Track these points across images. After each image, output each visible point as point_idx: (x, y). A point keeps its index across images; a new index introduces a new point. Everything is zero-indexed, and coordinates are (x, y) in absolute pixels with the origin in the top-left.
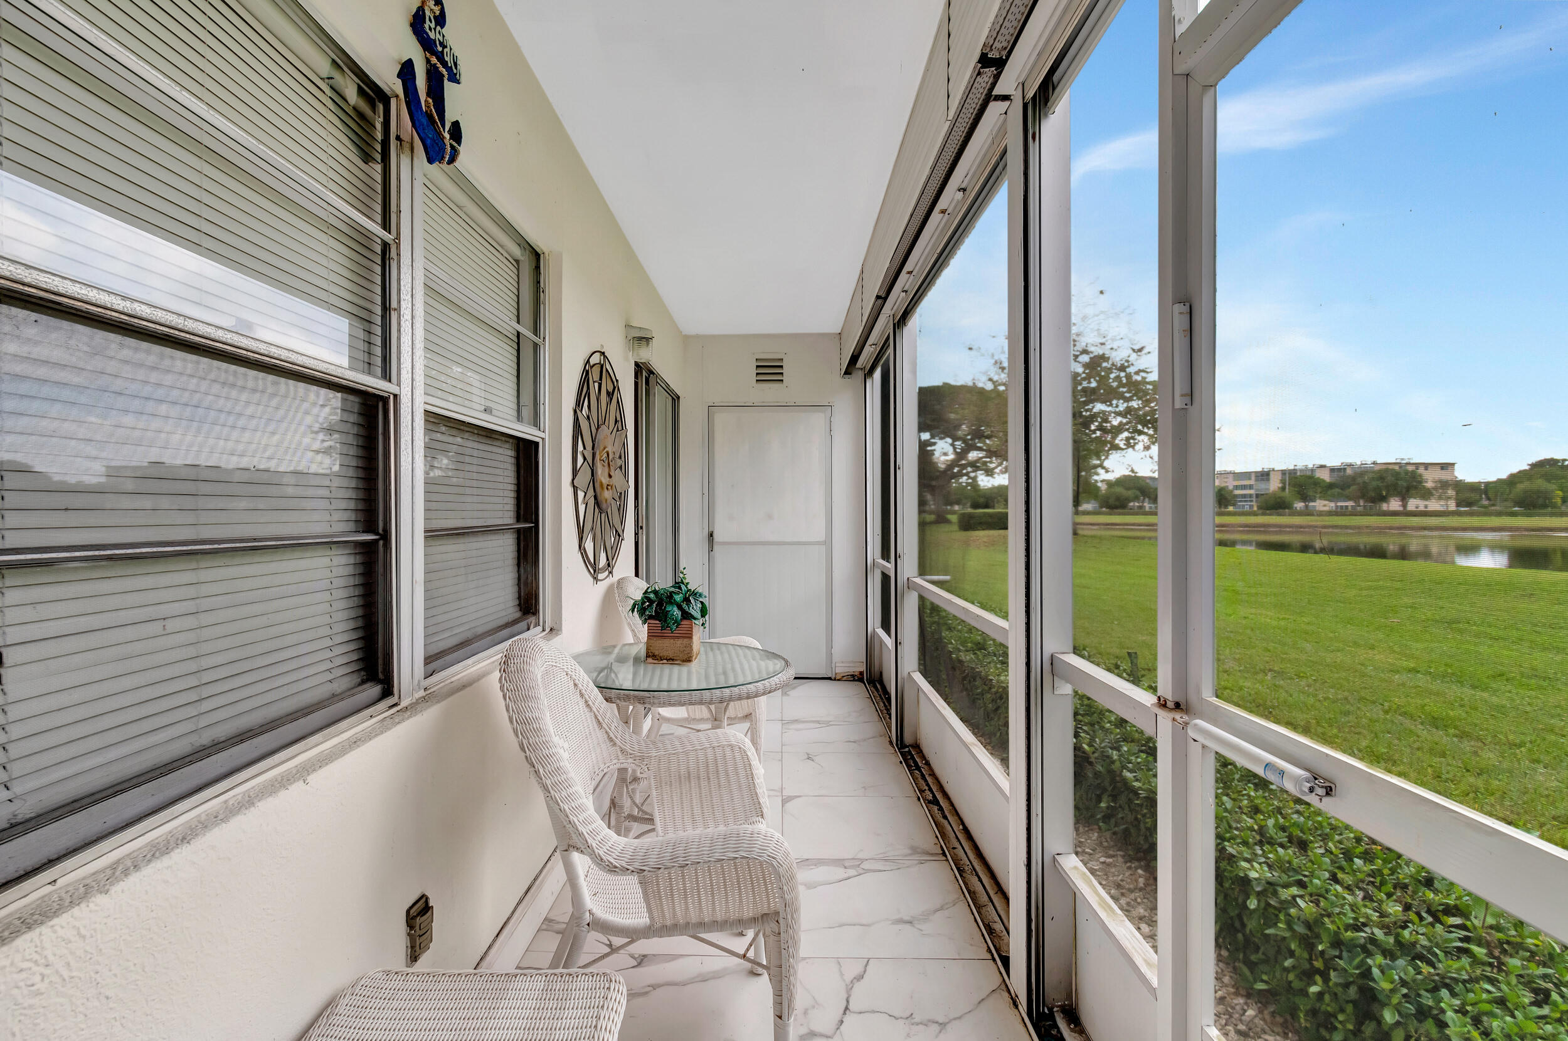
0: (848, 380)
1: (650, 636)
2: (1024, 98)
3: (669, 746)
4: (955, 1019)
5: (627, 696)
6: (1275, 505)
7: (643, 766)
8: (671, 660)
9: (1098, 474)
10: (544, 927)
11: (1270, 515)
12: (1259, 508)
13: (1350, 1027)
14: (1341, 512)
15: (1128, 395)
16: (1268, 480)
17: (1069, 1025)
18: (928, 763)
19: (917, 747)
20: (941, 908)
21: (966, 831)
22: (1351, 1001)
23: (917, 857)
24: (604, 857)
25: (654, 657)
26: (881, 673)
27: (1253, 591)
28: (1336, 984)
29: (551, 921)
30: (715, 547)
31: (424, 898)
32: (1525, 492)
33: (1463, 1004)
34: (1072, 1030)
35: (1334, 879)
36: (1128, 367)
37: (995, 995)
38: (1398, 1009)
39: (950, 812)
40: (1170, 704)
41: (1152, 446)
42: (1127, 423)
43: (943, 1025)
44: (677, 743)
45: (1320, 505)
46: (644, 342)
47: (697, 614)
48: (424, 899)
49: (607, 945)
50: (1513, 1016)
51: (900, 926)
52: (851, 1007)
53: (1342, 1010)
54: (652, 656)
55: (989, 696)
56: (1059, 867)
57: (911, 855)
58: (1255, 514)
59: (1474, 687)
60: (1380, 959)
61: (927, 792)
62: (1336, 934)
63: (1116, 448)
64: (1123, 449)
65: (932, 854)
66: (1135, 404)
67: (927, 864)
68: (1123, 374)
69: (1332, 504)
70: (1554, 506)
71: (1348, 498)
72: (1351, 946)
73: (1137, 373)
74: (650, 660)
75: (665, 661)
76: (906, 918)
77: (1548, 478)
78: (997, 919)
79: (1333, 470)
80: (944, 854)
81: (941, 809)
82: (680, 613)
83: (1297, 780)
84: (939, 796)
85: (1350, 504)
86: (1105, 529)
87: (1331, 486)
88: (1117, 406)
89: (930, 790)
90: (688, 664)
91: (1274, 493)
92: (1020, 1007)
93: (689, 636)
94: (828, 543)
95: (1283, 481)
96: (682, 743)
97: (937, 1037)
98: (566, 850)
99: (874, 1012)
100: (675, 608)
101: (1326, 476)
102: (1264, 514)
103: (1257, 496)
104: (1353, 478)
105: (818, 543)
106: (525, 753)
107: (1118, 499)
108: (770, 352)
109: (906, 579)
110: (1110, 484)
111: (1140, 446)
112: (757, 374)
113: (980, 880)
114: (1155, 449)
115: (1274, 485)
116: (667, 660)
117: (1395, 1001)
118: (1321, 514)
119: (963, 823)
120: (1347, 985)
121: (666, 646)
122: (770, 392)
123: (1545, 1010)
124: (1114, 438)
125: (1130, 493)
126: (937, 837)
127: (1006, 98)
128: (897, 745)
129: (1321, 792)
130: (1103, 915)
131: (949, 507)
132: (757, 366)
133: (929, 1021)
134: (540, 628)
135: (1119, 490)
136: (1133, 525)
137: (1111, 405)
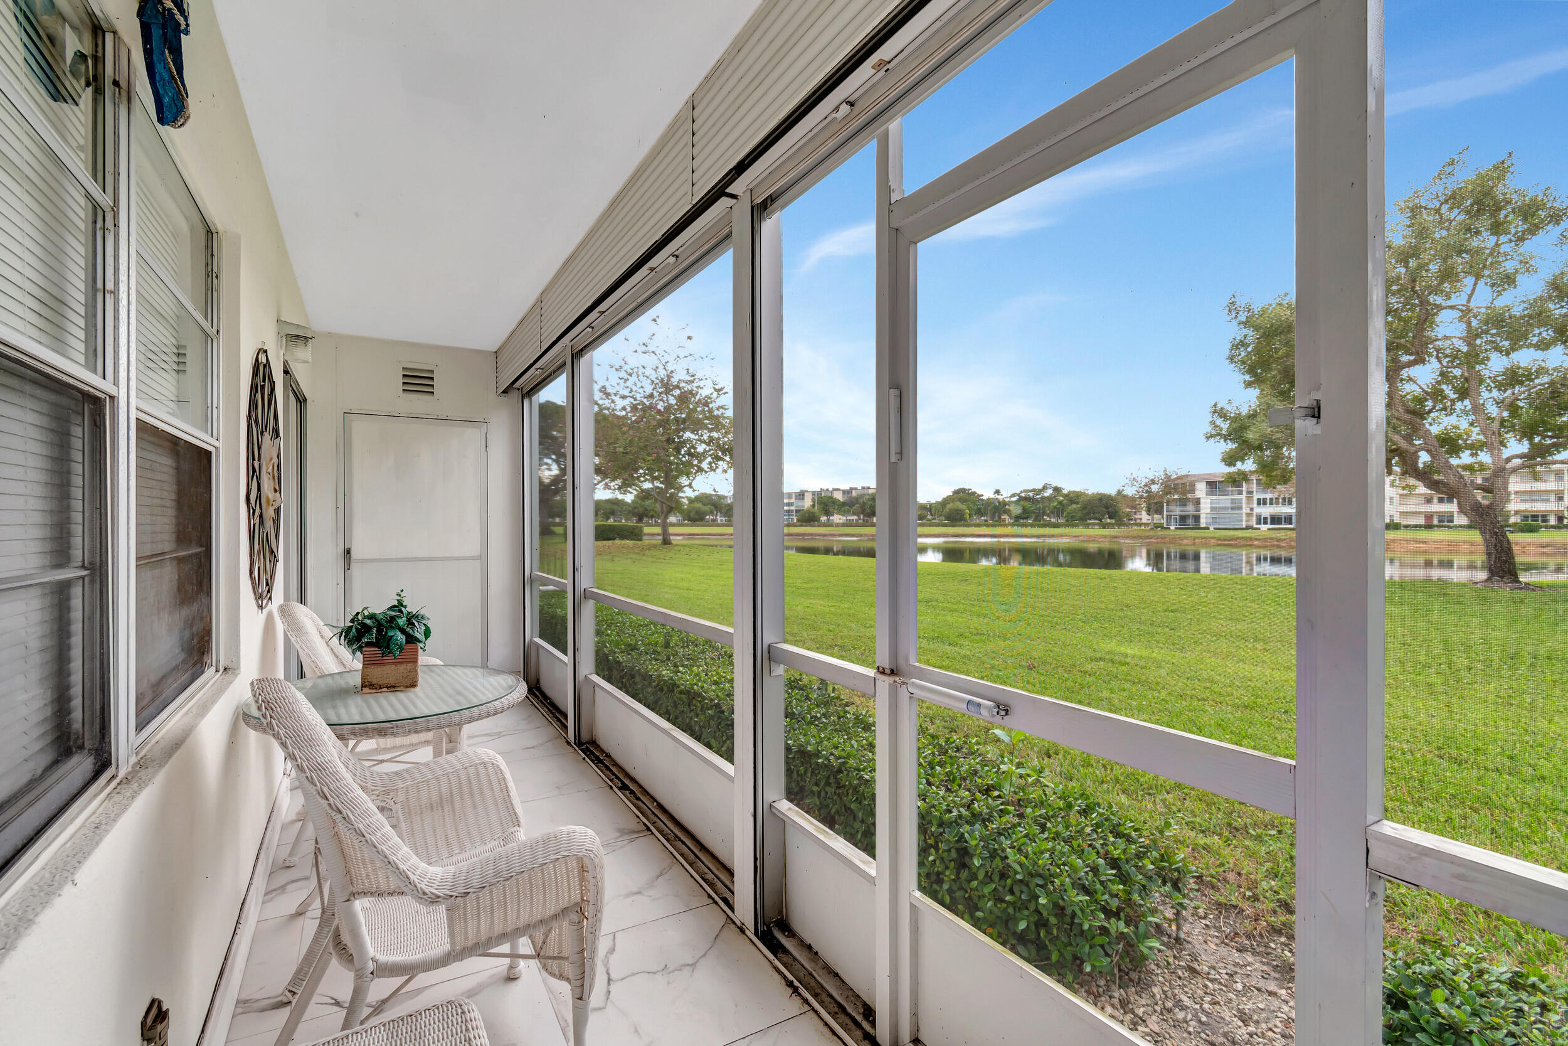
0: (504, 399)
1: (366, 664)
2: (752, 202)
3: (417, 775)
4: (701, 957)
5: (364, 729)
6: (809, 519)
7: (388, 801)
8: (392, 688)
9: (684, 492)
10: (239, 1010)
11: (806, 526)
12: (798, 520)
13: (953, 877)
14: (849, 524)
15: (710, 426)
16: (803, 499)
17: (784, 934)
18: (608, 756)
19: (593, 742)
20: (661, 874)
21: (660, 806)
22: (953, 860)
23: (626, 837)
24: (427, 891)
25: (372, 686)
26: (538, 681)
27: (808, 586)
28: (944, 851)
29: (246, 1002)
30: (354, 566)
31: (155, 1003)
32: (950, 510)
33: (1012, 843)
34: (787, 937)
35: (929, 783)
36: (711, 402)
37: (725, 930)
38: (980, 855)
39: (642, 794)
40: (888, 671)
41: (729, 471)
42: (710, 450)
43: (693, 965)
44: (426, 770)
45: (837, 518)
46: (301, 342)
47: (421, 637)
48: (156, 1005)
49: (332, 1004)
50: (1035, 842)
51: (631, 899)
52: (613, 976)
53: (947, 868)
54: (369, 685)
55: (650, 690)
56: (776, 812)
57: (620, 836)
58: (794, 525)
59: (950, 644)
60: (967, 828)
61: (616, 780)
62: (940, 818)
63: (700, 470)
64: (706, 472)
65: (639, 832)
66: (715, 435)
67: (637, 841)
68: (706, 409)
69: (844, 518)
70: (965, 520)
71: (854, 514)
72: (950, 824)
73: (718, 409)
74: (366, 690)
75: (385, 689)
76: (635, 890)
77: (962, 501)
78: (707, 870)
79: (844, 492)
80: (648, 829)
81: (632, 792)
82: (404, 637)
83: (989, 709)
84: (627, 782)
85: (855, 517)
86: (689, 539)
87: (844, 504)
88: (702, 435)
89: (617, 778)
90: (412, 689)
91: (808, 511)
92: (747, 932)
93: (414, 660)
94: (484, 558)
95: (813, 500)
96: (431, 770)
97: (692, 976)
98: (348, 900)
99: (634, 974)
100: (399, 633)
101: (839, 496)
102: (801, 526)
103: (797, 511)
104: (857, 499)
105: (472, 558)
106: (328, 800)
107: (698, 512)
108: (420, 362)
109: (582, 590)
110: (691, 500)
111: (719, 470)
112: (404, 383)
113: (684, 843)
114: (731, 472)
115: (807, 503)
116: (388, 688)
117: (978, 852)
118: (838, 525)
119: (655, 800)
120: (949, 851)
121: (386, 673)
122: (418, 403)
123: (1046, 835)
124: (700, 462)
125: (707, 508)
126: (638, 817)
127: (734, 196)
128: (575, 743)
129: (1003, 713)
130: (821, 837)
131: (550, 520)
132: (404, 376)
133: (682, 966)
134: (213, 669)
135: (698, 505)
136: (710, 535)
137: (697, 434)
